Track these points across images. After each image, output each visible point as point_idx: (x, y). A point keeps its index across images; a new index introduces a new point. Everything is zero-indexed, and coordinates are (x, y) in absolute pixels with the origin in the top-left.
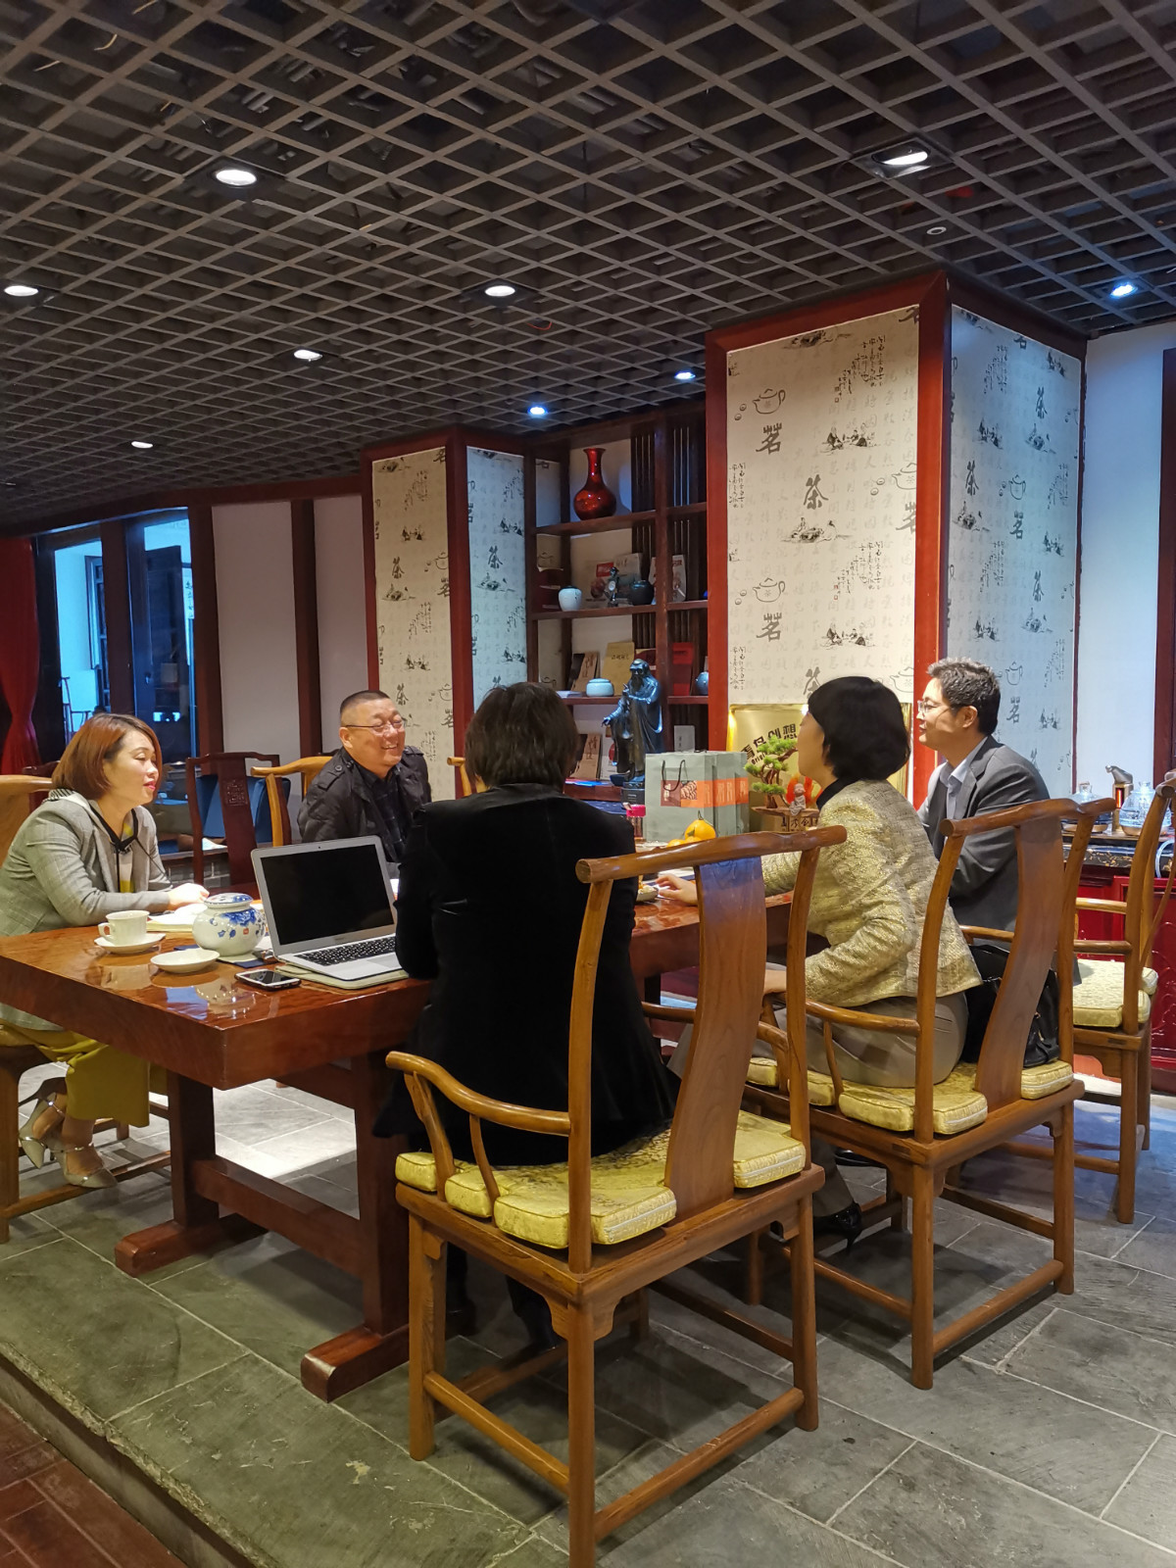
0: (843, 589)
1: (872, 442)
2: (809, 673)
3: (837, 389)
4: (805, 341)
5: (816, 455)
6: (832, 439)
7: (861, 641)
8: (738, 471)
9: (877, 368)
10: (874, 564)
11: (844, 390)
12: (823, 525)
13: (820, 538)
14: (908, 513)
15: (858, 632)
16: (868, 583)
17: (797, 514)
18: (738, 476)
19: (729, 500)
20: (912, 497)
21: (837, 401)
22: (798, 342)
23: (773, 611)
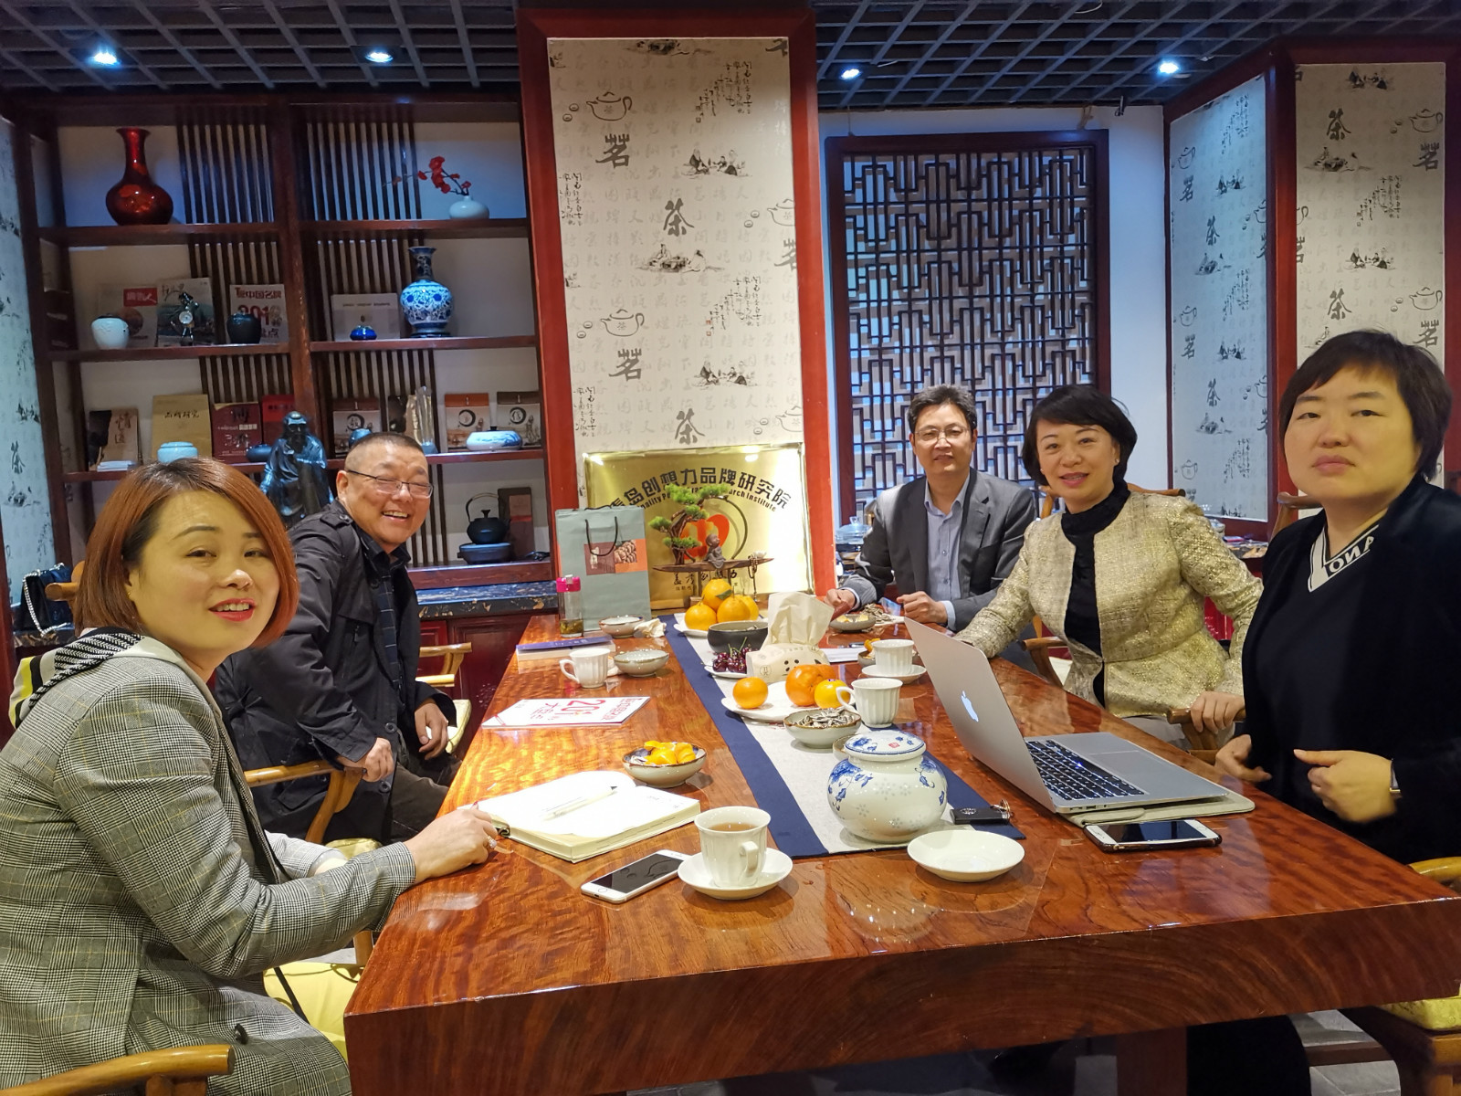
0: (717, 324)
1: (743, 170)
2: (681, 416)
3: (699, 108)
4: (654, 47)
5: (676, 176)
6: (695, 162)
7: (741, 380)
8: (572, 182)
9: (744, 94)
10: (752, 300)
11: (707, 110)
12: (689, 254)
13: (687, 268)
14: (787, 249)
15: (738, 370)
16: (747, 319)
17: (654, 238)
18: (572, 188)
19: (561, 215)
20: (791, 234)
21: (699, 121)
22: (646, 47)
23: (630, 345)
